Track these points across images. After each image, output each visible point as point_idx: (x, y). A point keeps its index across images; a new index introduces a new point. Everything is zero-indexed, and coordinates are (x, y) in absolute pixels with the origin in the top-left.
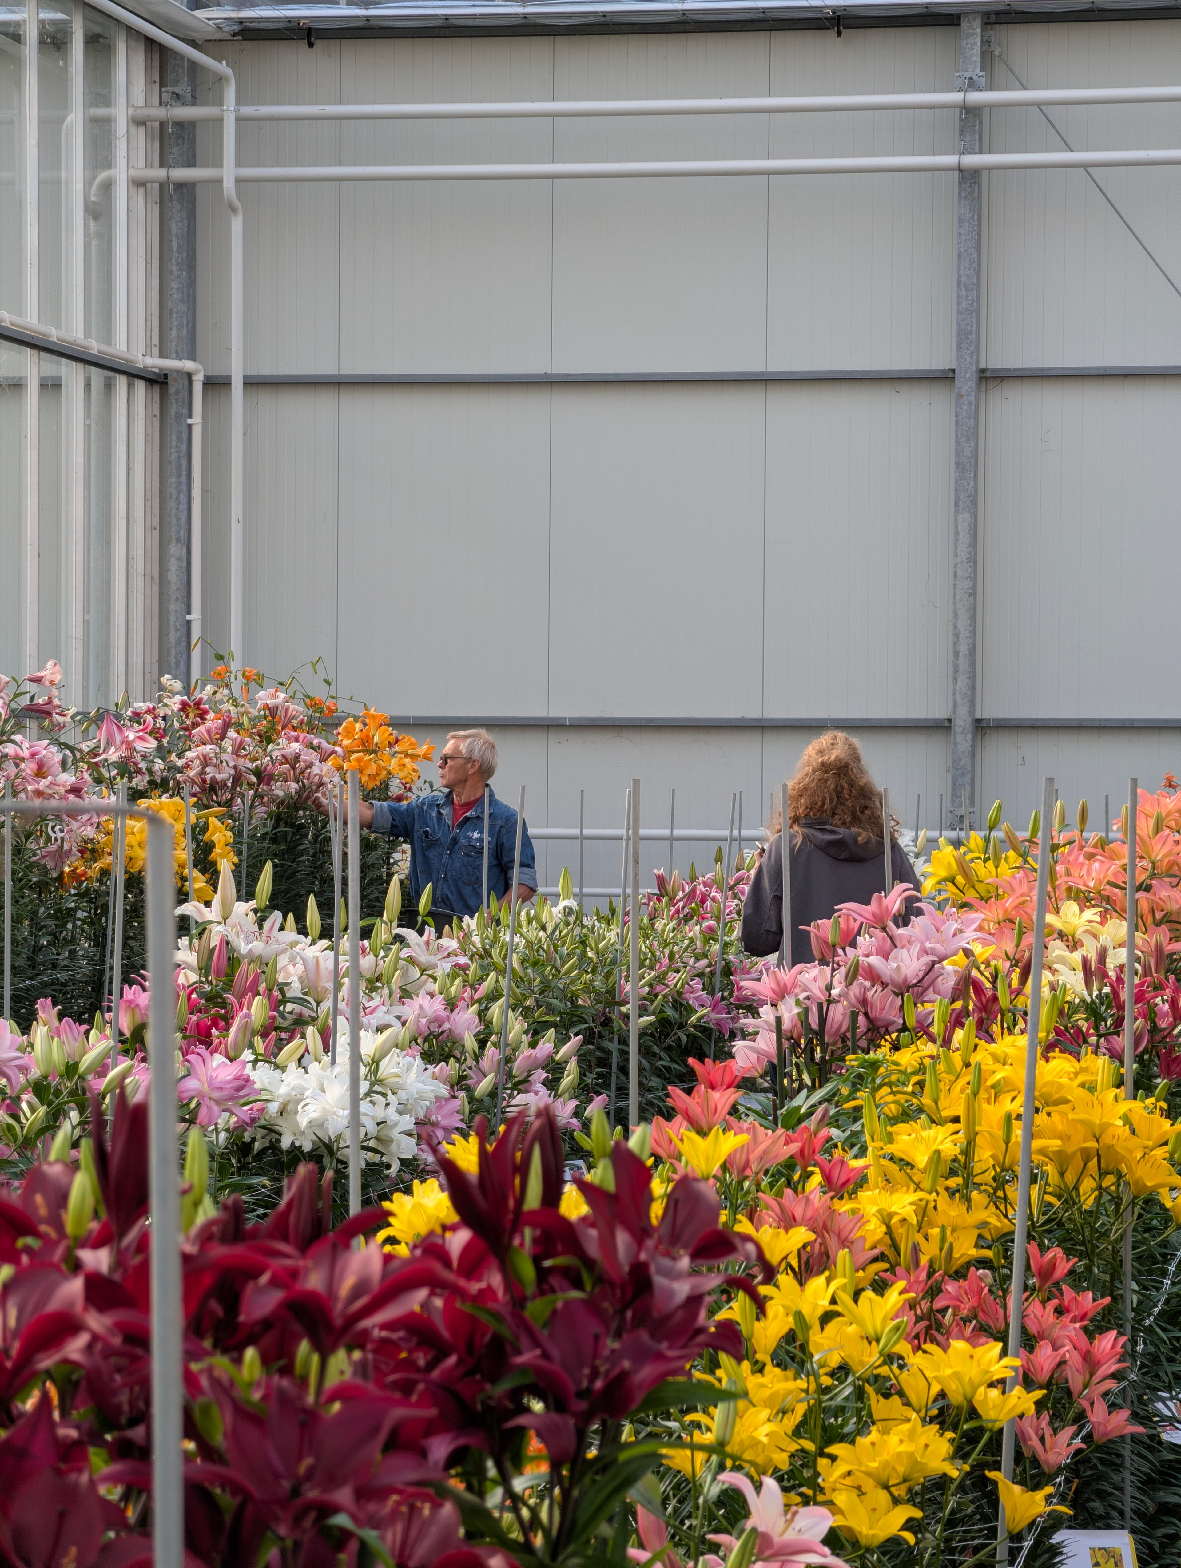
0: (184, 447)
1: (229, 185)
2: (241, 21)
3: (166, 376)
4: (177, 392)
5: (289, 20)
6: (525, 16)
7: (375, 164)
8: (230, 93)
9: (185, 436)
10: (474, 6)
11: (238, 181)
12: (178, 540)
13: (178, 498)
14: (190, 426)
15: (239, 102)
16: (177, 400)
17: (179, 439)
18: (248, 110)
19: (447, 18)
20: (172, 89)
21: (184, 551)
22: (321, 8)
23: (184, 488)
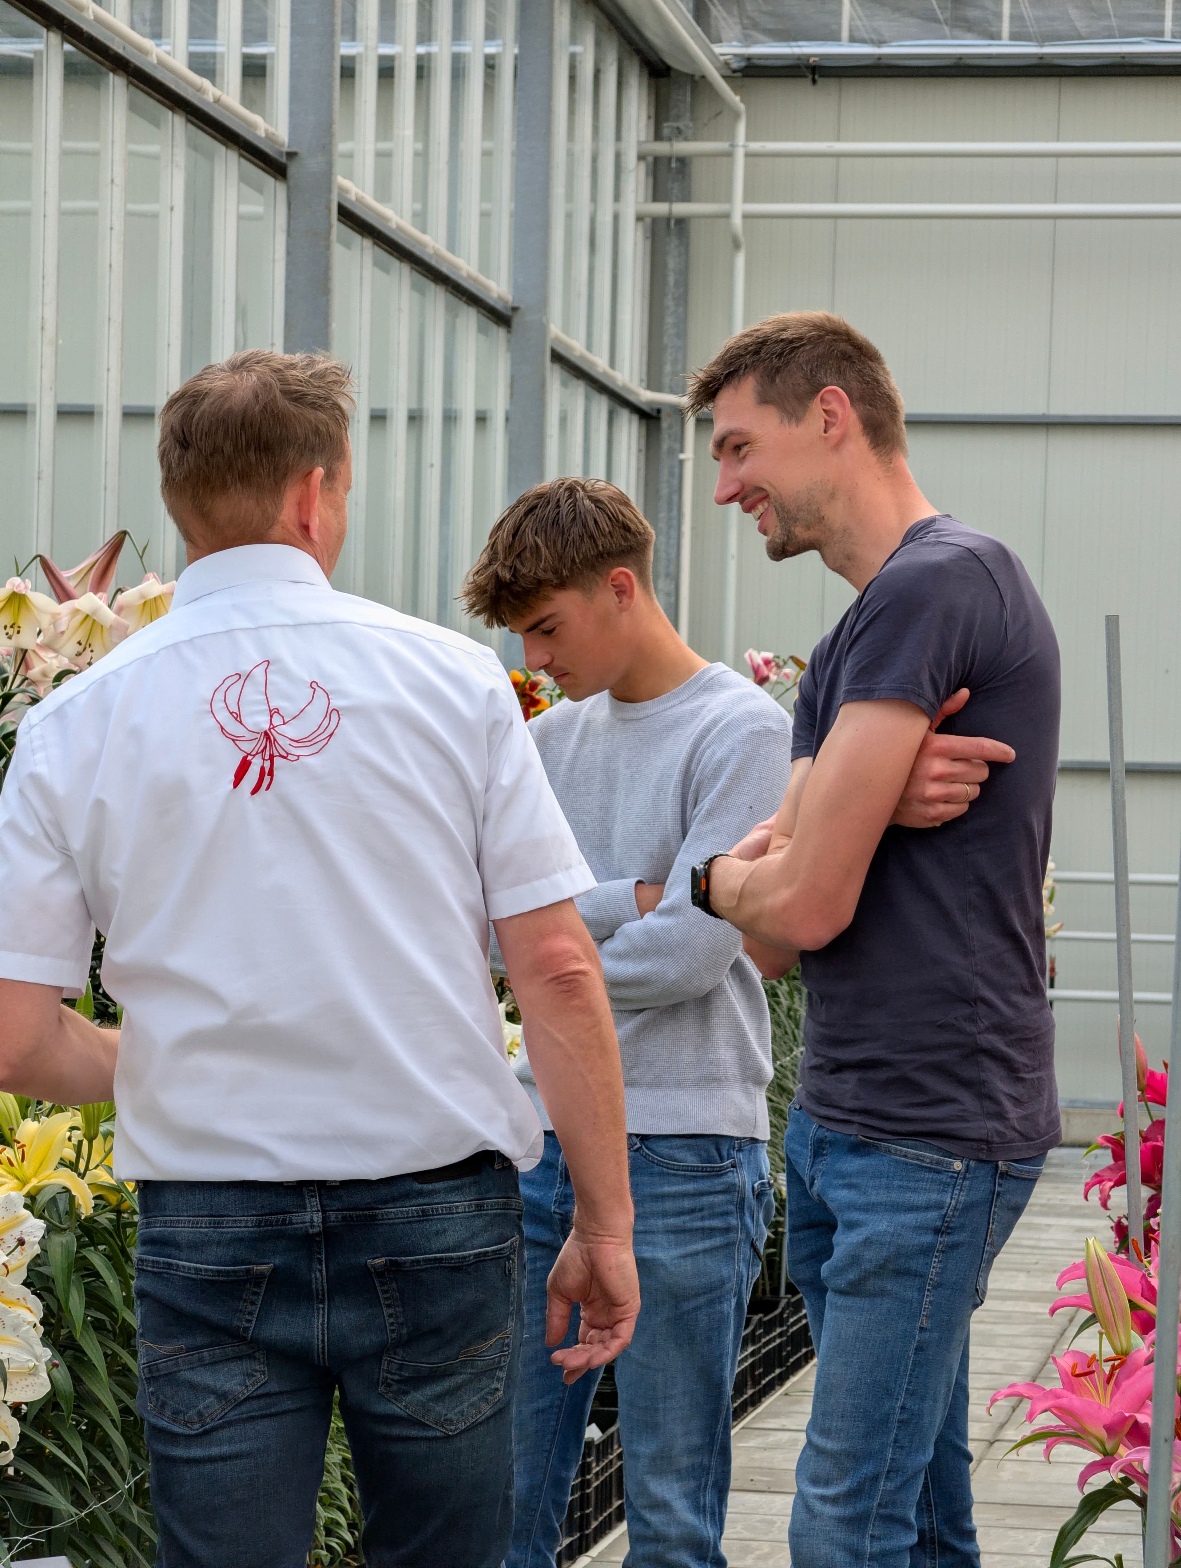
0: (675, 482)
1: (737, 220)
2: (749, 58)
3: (659, 411)
4: (670, 427)
5: (799, 57)
6: (1041, 57)
7: (872, 201)
8: (741, 128)
9: (676, 471)
10: (990, 45)
11: (746, 216)
12: (667, 575)
13: (668, 533)
14: (681, 462)
15: (749, 138)
16: (670, 436)
17: (671, 474)
18: (755, 146)
19: (961, 57)
20: (675, 125)
21: (673, 586)
22: (832, 46)
23: (675, 522)
